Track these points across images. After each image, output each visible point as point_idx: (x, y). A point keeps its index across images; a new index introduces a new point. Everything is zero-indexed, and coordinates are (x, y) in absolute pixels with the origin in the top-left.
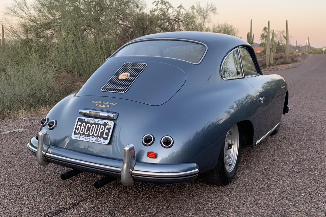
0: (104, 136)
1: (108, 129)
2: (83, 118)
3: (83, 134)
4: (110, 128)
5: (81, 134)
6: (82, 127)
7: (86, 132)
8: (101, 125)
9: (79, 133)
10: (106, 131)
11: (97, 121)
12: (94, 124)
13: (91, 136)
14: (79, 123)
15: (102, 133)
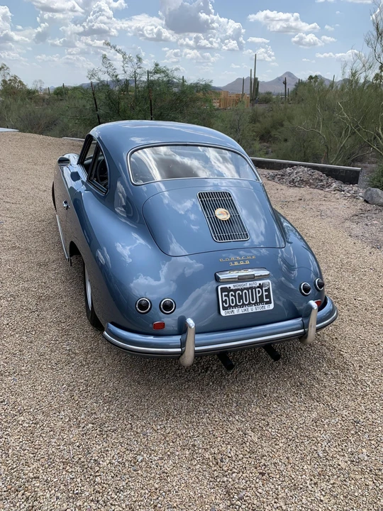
0: (265, 300)
1: (266, 291)
2: (228, 286)
3: (236, 306)
4: (269, 288)
5: (233, 307)
6: (231, 298)
7: (240, 302)
8: (255, 288)
9: (230, 306)
10: (265, 294)
11: (248, 285)
12: (245, 289)
13: (247, 305)
14: (224, 294)
15: (261, 297)
